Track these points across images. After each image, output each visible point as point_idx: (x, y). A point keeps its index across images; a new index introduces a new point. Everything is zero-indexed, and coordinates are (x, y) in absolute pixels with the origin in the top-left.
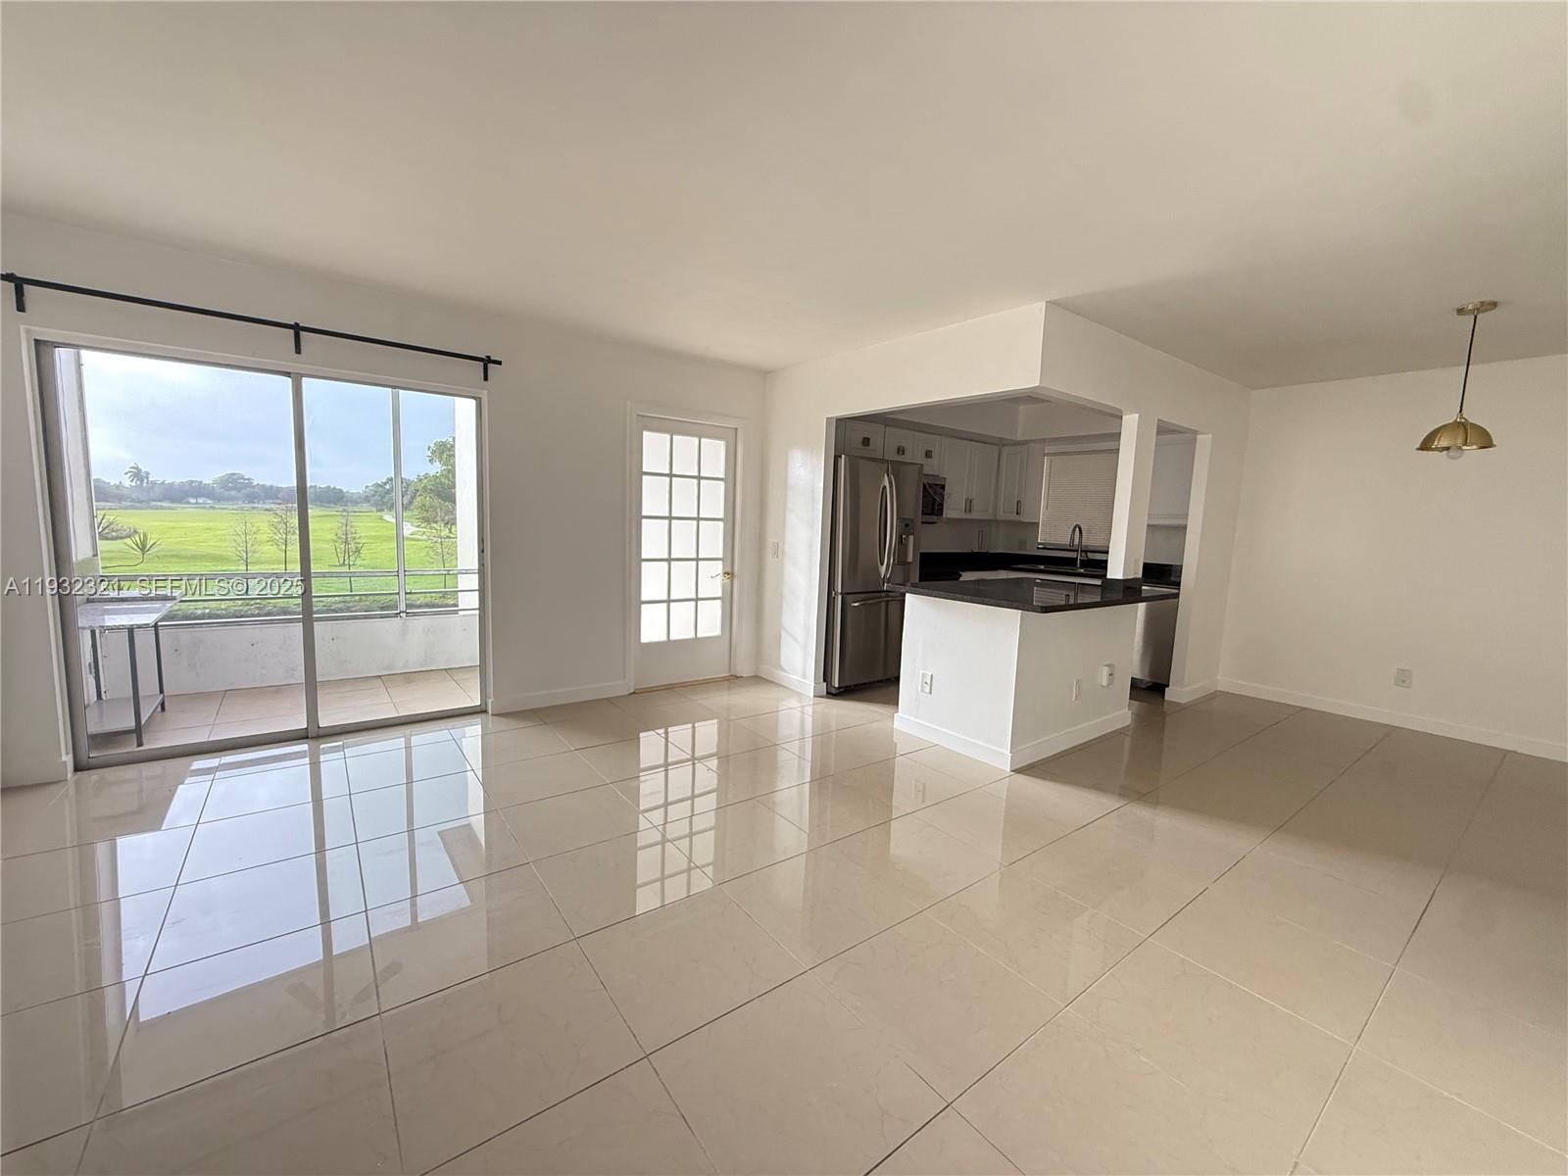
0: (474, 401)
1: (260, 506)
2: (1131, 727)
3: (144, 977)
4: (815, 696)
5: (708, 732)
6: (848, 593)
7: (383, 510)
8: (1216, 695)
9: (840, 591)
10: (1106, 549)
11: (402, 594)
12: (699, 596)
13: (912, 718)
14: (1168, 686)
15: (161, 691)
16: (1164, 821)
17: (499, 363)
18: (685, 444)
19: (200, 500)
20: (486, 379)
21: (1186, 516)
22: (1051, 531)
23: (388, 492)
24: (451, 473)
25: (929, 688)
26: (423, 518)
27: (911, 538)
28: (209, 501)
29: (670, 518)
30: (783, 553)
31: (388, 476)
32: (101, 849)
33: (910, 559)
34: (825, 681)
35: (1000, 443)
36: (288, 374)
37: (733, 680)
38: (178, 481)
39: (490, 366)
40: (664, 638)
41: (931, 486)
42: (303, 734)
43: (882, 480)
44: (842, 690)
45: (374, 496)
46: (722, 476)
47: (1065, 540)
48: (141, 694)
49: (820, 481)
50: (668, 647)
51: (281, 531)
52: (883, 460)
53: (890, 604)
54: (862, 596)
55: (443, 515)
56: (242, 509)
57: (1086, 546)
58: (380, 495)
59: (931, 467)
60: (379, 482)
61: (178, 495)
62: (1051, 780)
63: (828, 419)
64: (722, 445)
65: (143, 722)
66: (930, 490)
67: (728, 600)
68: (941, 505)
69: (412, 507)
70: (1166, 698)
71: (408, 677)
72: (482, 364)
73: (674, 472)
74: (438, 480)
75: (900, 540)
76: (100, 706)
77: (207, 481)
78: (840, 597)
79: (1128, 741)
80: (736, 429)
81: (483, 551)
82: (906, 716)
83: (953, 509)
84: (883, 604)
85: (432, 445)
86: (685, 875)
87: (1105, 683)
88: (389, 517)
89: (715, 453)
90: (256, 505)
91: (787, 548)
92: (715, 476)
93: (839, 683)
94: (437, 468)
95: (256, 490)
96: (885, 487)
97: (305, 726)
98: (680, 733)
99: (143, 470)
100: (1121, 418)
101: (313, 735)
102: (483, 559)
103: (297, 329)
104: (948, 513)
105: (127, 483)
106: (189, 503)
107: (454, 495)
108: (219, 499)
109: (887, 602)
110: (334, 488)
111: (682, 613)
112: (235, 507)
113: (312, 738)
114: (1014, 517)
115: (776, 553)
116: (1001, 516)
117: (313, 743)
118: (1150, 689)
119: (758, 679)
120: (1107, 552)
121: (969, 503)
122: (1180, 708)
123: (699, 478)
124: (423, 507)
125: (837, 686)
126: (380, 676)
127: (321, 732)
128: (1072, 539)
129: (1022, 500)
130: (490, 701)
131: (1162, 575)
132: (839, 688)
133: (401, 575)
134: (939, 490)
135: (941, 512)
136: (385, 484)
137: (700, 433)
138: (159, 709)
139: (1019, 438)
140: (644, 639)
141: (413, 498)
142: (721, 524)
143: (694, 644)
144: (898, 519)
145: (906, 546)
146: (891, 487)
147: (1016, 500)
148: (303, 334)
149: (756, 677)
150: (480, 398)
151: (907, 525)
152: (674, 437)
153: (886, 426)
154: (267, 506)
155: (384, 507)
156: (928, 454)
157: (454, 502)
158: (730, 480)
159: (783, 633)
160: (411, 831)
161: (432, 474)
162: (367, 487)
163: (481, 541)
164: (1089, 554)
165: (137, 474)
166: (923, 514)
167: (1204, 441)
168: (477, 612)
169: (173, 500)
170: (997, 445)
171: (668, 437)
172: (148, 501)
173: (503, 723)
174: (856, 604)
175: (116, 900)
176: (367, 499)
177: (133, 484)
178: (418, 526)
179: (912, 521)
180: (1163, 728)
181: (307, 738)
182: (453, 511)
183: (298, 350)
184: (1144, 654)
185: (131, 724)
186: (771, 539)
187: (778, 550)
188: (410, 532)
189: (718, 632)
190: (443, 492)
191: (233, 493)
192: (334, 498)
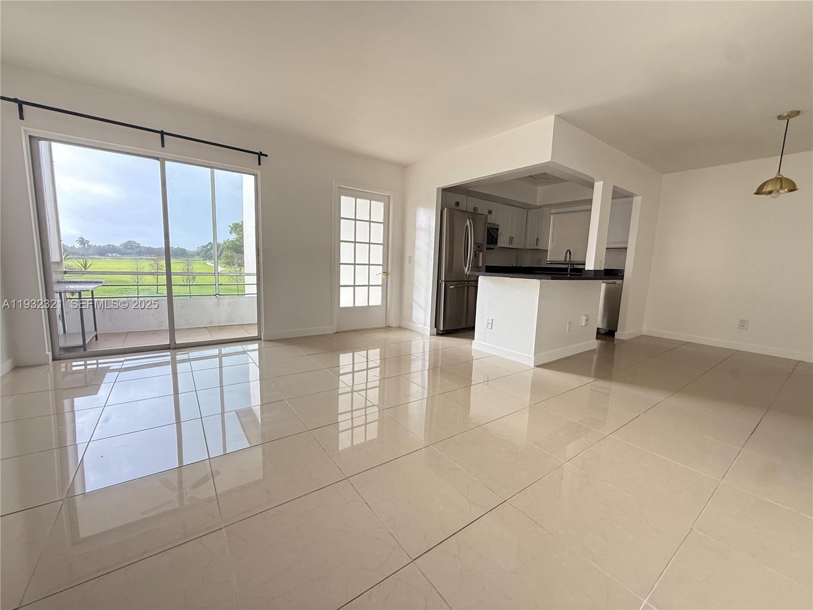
0: (253, 177)
1: (144, 257)
2: (597, 349)
3: (89, 442)
4: (430, 335)
5: (375, 354)
6: (448, 281)
7: (206, 260)
8: (642, 336)
9: (443, 280)
10: (583, 263)
11: (217, 285)
12: (370, 284)
13: (482, 343)
14: (616, 331)
15: (96, 330)
16: (616, 389)
17: (266, 156)
18: (363, 203)
19: (114, 255)
20: (259, 164)
21: (627, 242)
22: (554, 254)
23: (209, 250)
24: (241, 239)
25: (490, 326)
26: (227, 263)
27: (481, 254)
28: (119, 255)
29: (355, 242)
30: (414, 261)
31: (209, 242)
32: (66, 402)
33: (480, 265)
34: (435, 327)
35: (527, 207)
36: (158, 159)
37: (388, 328)
38: (102, 245)
39: (262, 157)
40: (352, 305)
41: (490, 228)
42: (168, 347)
43: (466, 221)
44: (444, 332)
45: (202, 252)
46: (382, 221)
47: (562, 259)
48: (85, 331)
49: (433, 222)
50: (354, 309)
51: (155, 268)
52: (466, 212)
53: (469, 288)
54: (456, 283)
55: (237, 260)
56: (135, 259)
57: (573, 262)
58: (205, 252)
59: (492, 219)
60: (204, 245)
61: (103, 252)
62: (557, 370)
63: (437, 188)
64: (382, 204)
65: (87, 343)
66: (491, 231)
67: (385, 287)
68: (497, 239)
69: (221, 257)
70: (616, 337)
71: (221, 328)
72: (257, 156)
73: (357, 218)
74: (234, 243)
75: (476, 255)
76: (65, 336)
77: (117, 244)
78: (444, 283)
79: (595, 356)
80: (389, 197)
81: (258, 256)
82: (478, 342)
83: (503, 242)
84: (466, 288)
85: (231, 225)
86: (364, 426)
87: (583, 325)
88: (210, 263)
89: (378, 209)
90: (142, 257)
91: (416, 258)
92: (379, 221)
93: (443, 328)
94: (234, 237)
95: (142, 249)
96: (467, 226)
97: (169, 343)
98: (360, 356)
99: (85, 239)
100: (594, 184)
101: (173, 347)
102: (259, 260)
103: (162, 133)
104: (500, 244)
105: (77, 246)
106: (108, 256)
107: (243, 250)
108: (123, 254)
109: (468, 287)
110: (181, 248)
111: (361, 293)
112: (131, 258)
113: (172, 349)
114: (536, 247)
115: (410, 261)
116: (529, 246)
117: (172, 351)
118: (607, 334)
119: (400, 328)
120: (585, 264)
121: (511, 239)
122: (622, 342)
123: (370, 221)
124: (227, 257)
125: (442, 329)
126: (206, 327)
127: (177, 346)
128: (566, 257)
129: (539, 238)
130: (262, 334)
131: (612, 274)
132: (443, 331)
133: (216, 275)
134: (495, 230)
135: (496, 243)
136: (207, 246)
137: (371, 198)
138: (95, 338)
139: (538, 204)
140: (342, 305)
141: (221, 252)
142: (382, 246)
143: (367, 309)
144: (474, 243)
145: (478, 257)
146: (471, 226)
147: (536, 237)
148: (165, 136)
149: (400, 327)
150: (257, 175)
151: (479, 247)
152: (357, 199)
153: (468, 196)
154: (147, 258)
155: (207, 258)
156: (490, 212)
157: (243, 253)
158: (386, 223)
159: (414, 304)
160: (221, 387)
161: (230, 239)
162: (198, 247)
163: (258, 250)
164: (574, 265)
165: (82, 241)
166: (487, 243)
167: (637, 200)
168: (256, 295)
169: (100, 255)
170: (526, 209)
171: (354, 199)
172: (88, 255)
173: (270, 344)
174: (452, 287)
175: (73, 411)
176: (198, 254)
177: (80, 247)
178: (224, 267)
179: (482, 245)
180: (614, 350)
181: (170, 349)
182: (242, 258)
183: (163, 146)
184: (604, 315)
185: (81, 343)
186: (408, 254)
187: (411, 260)
188: (221, 270)
189: (379, 303)
190: (238, 248)
191: (130, 251)
192: (182, 253)
